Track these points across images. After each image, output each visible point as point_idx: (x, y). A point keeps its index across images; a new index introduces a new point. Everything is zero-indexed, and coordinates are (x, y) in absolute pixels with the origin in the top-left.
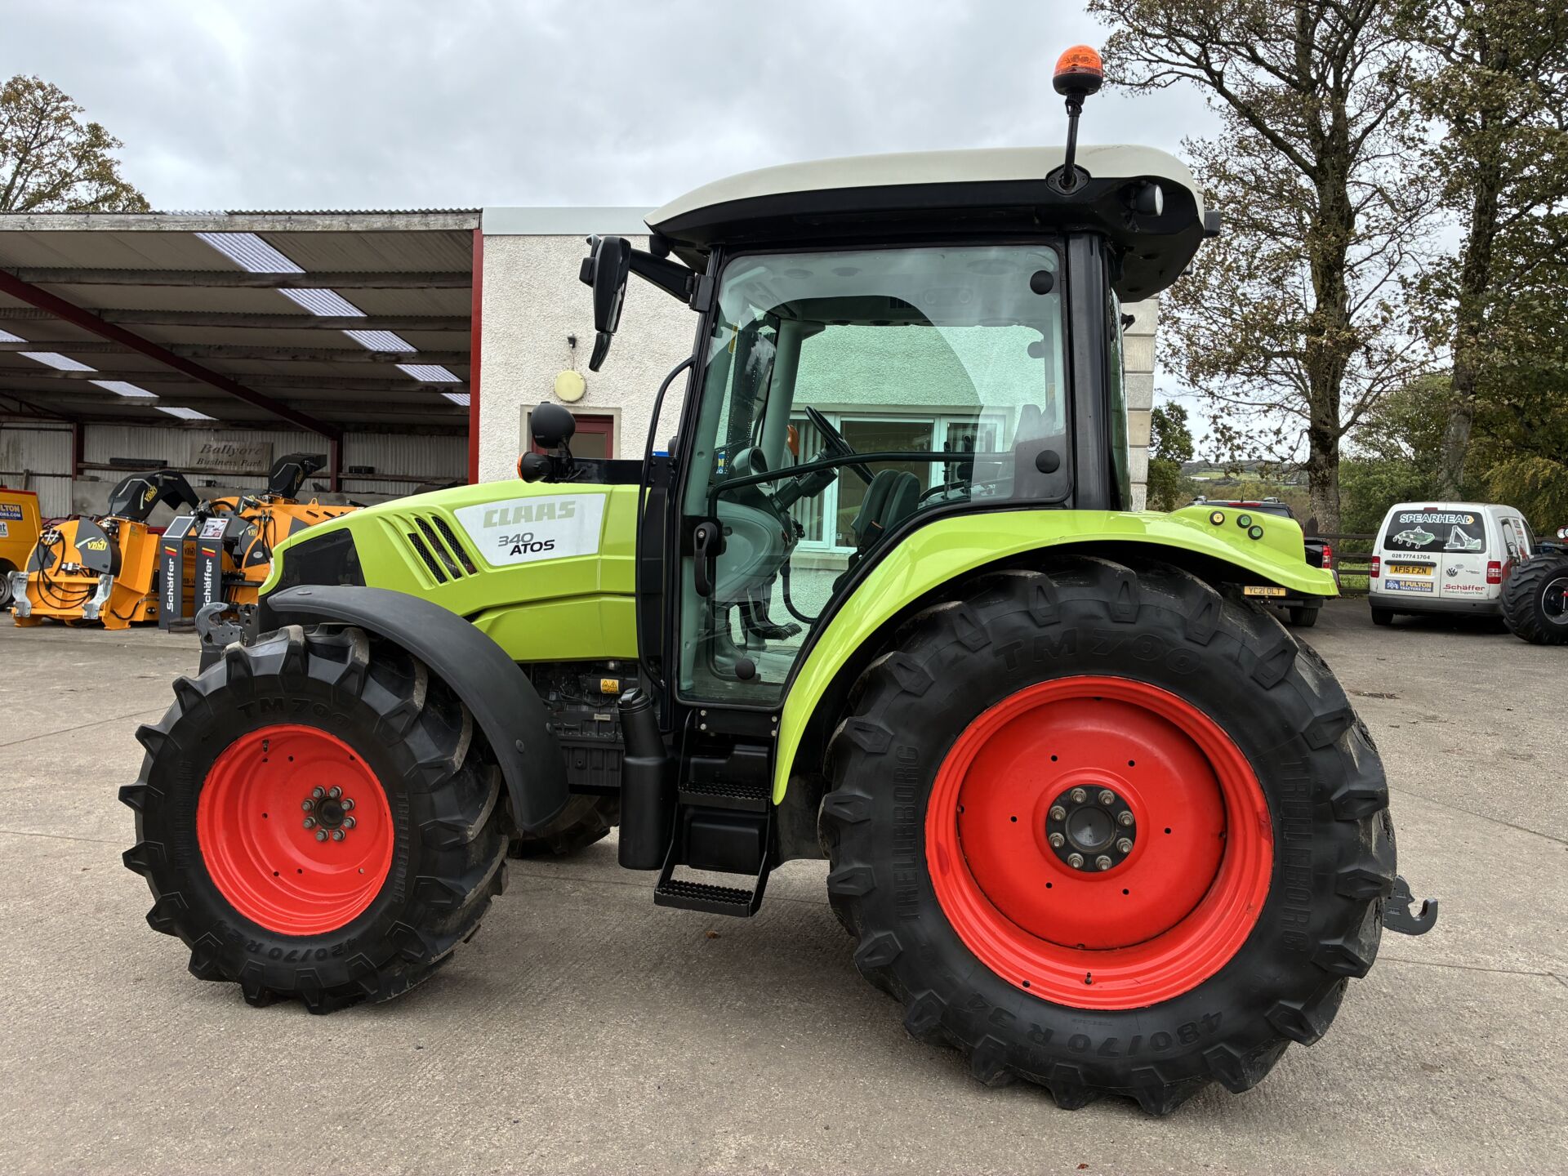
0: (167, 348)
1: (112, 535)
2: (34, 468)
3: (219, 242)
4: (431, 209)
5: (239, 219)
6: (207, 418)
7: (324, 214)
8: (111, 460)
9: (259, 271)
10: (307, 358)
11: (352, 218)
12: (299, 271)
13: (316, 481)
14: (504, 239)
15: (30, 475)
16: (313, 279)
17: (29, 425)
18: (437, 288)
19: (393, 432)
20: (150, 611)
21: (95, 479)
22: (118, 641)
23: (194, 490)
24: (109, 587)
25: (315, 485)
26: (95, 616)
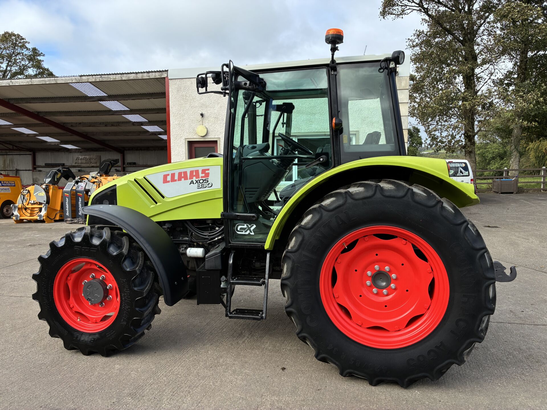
0: (62, 124)
1: (47, 190)
2: (19, 168)
3: (77, 86)
4: (150, 71)
5: (84, 78)
6: (77, 148)
7: (113, 74)
8: (45, 164)
9: (92, 96)
10: (110, 125)
11: (123, 75)
12: (106, 95)
13: (116, 168)
14: (176, 80)
15: (17, 171)
16: (111, 98)
17: (16, 153)
18: (154, 98)
19: (141, 150)
20: (61, 216)
21: (40, 171)
22: (50, 227)
23: (74, 173)
24: (46, 208)
25: (116, 170)
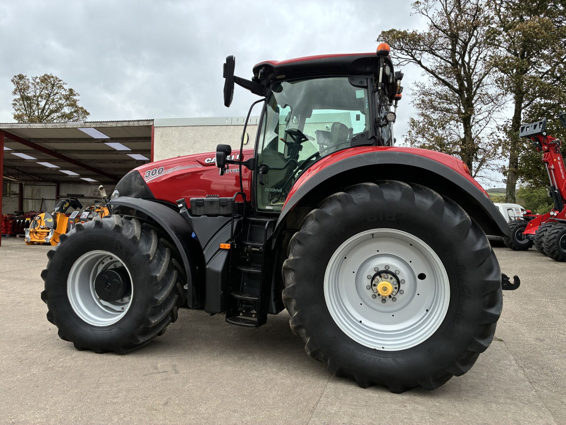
0: (77, 161)
2: (44, 198)
3: (84, 130)
4: (140, 120)
5: (87, 124)
6: (94, 181)
7: (110, 122)
8: (67, 194)
9: (97, 138)
10: (118, 162)
11: (118, 123)
12: (109, 138)
14: (160, 128)
15: (43, 200)
16: (113, 140)
17: (42, 184)
24: (53, 233)
26: (48, 242)
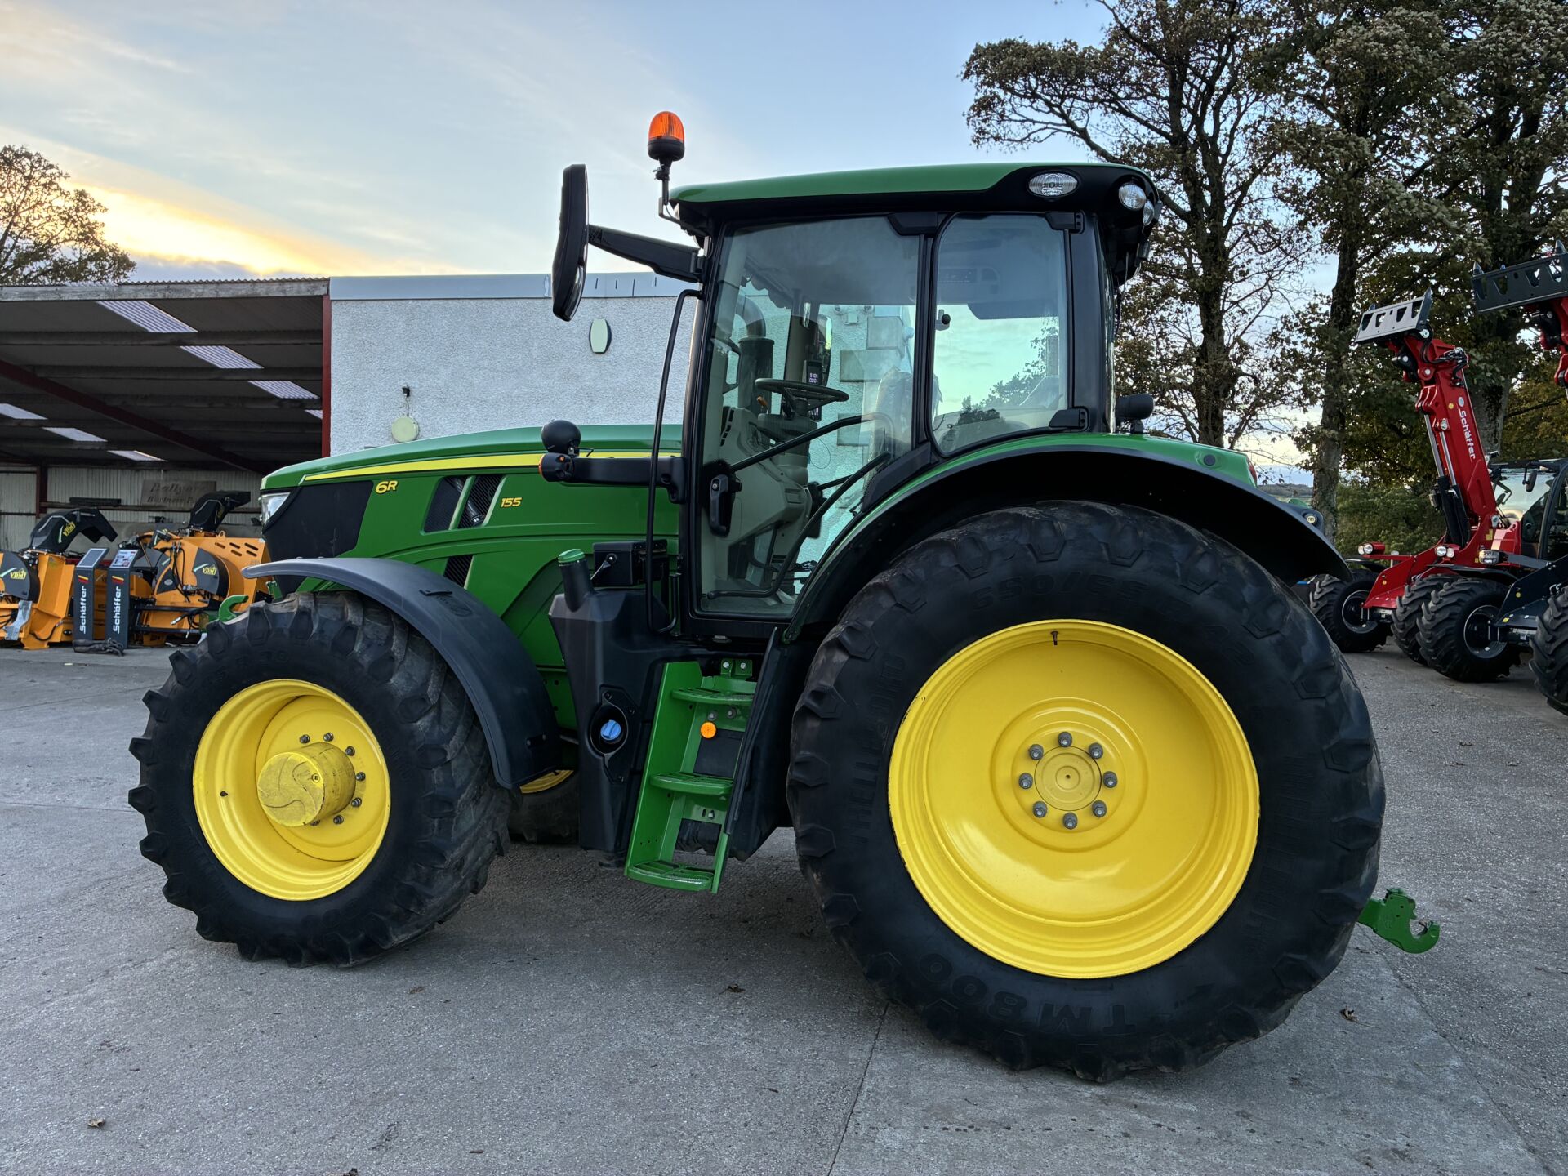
1: (32, 566)
2: (3, 508)
3: (117, 308)
4: (287, 278)
5: (125, 288)
6: (157, 459)
7: (198, 283)
8: (71, 499)
9: (157, 332)
10: (223, 404)
11: (221, 286)
14: (350, 303)
15: (1, 514)
16: (206, 337)
20: (67, 633)
24: (28, 612)
26: (14, 638)
